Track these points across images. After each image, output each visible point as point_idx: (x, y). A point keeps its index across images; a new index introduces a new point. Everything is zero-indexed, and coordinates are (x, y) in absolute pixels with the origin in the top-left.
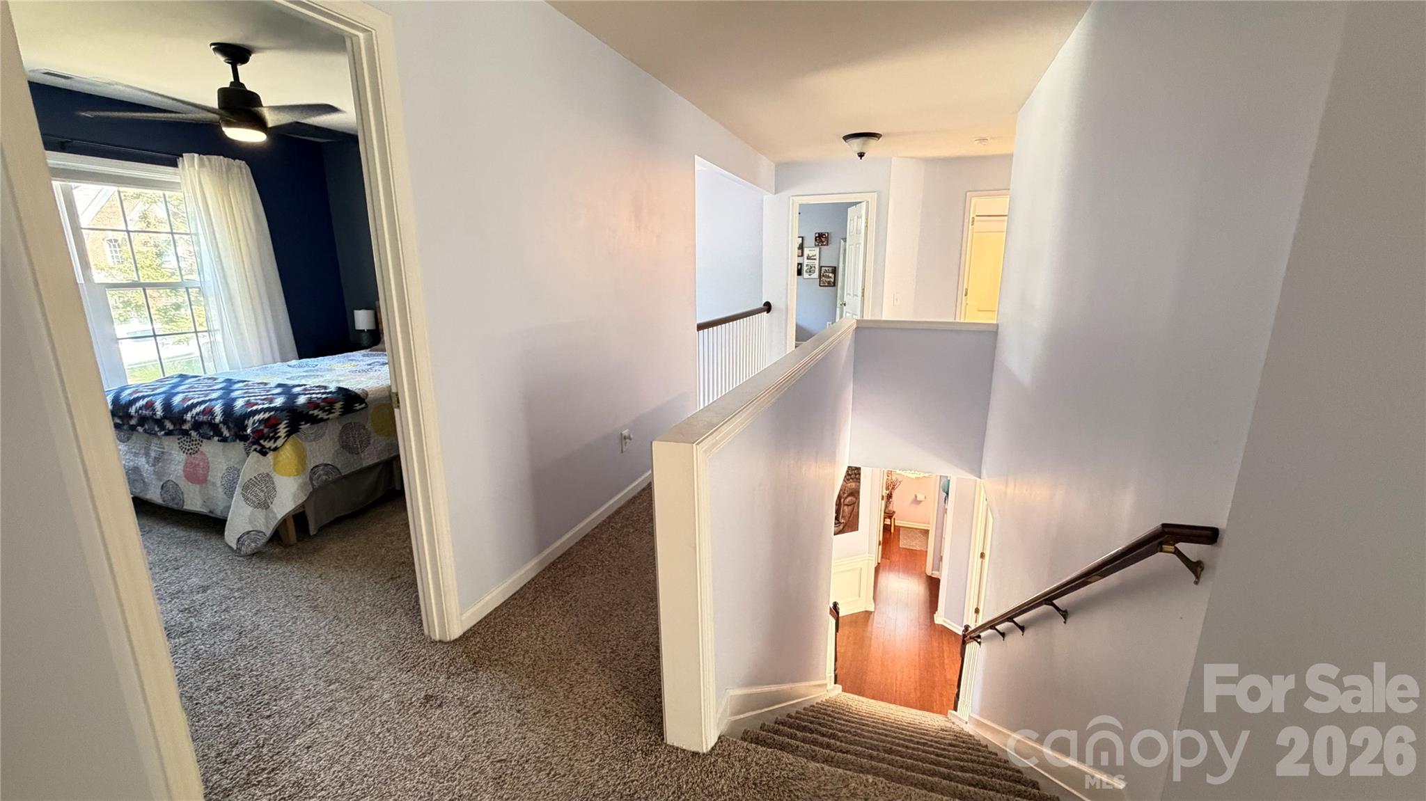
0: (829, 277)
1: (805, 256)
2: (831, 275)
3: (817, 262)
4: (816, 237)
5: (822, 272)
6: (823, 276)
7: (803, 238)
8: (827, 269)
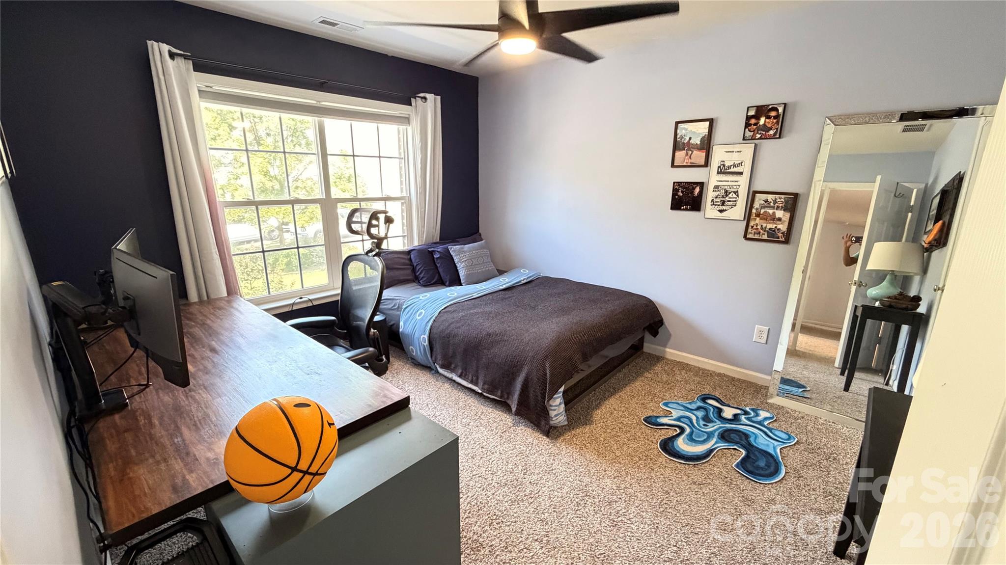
0: (774, 219)
1: (715, 163)
2: (779, 214)
3: (743, 182)
4: (748, 118)
5: (756, 205)
6: (758, 215)
7: (711, 121)
8: (770, 197)
